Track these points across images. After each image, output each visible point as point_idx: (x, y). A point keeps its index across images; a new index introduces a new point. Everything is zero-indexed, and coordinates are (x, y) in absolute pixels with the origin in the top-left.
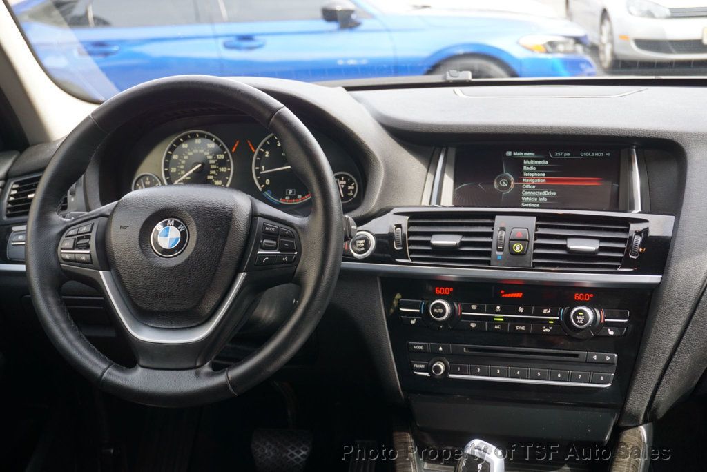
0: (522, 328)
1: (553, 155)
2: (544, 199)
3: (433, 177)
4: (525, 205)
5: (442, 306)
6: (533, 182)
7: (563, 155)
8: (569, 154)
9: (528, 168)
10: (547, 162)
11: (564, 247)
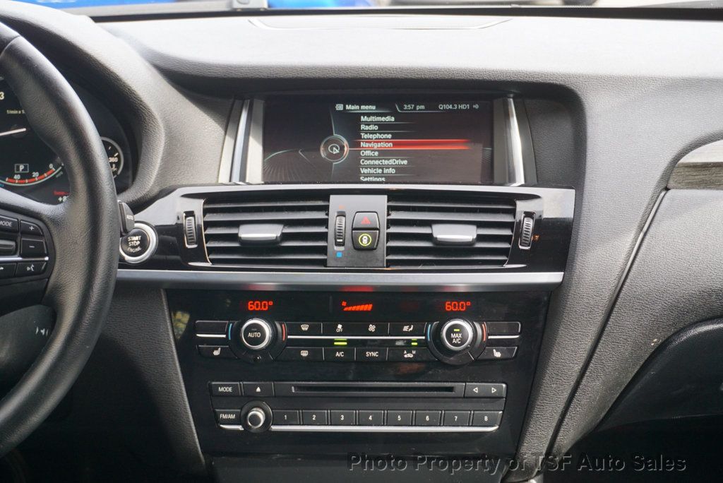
0: (375, 354)
1: (402, 108)
2: (392, 171)
3: (233, 141)
4: (366, 179)
5: (259, 328)
6: (375, 148)
7: (415, 109)
8: (423, 107)
9: (367, 128)
10: (393, 119)
11: (429, 237)
